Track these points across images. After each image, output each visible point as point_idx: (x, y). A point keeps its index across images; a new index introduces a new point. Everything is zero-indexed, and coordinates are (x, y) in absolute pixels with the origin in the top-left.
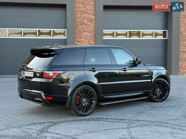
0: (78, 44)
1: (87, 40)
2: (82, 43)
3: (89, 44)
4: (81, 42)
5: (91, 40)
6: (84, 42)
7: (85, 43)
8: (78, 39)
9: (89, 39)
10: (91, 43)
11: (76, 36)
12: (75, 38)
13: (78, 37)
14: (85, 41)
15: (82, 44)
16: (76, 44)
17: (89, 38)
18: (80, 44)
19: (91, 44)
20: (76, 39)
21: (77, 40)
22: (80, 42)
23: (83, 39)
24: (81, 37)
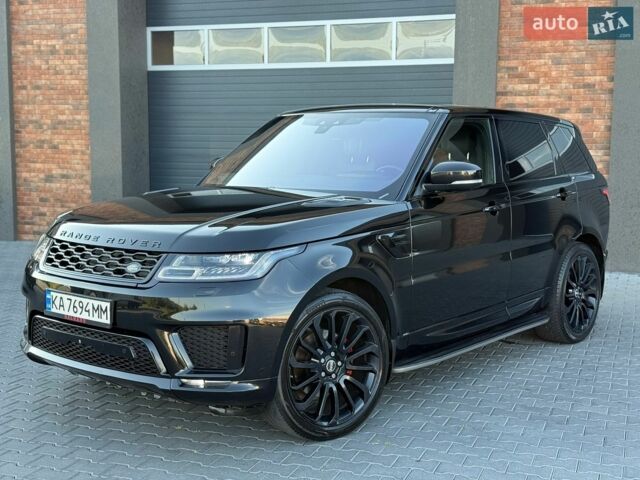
0: (510, 87)
1: (565, 67)
2: (535, 81)
3: (576, 86)
4: (532, 75)
5: (587, 67)
6: (546, 75)
7: (554, 82)
8: (513, 63)
9: (581, 61)
10: (590, 80)
11: (505, 45)
12: (499, 59)
13: (515, 51)
14: (554, 73)
15: (534, 86)
16: (500, 89)
17: (575, 55)
18: (526, 86)
19: (589, 86)
20: (503, 63)
21: (509, 68)
22: (522, 78)
23: (542, 61)
24: (532, 51)
